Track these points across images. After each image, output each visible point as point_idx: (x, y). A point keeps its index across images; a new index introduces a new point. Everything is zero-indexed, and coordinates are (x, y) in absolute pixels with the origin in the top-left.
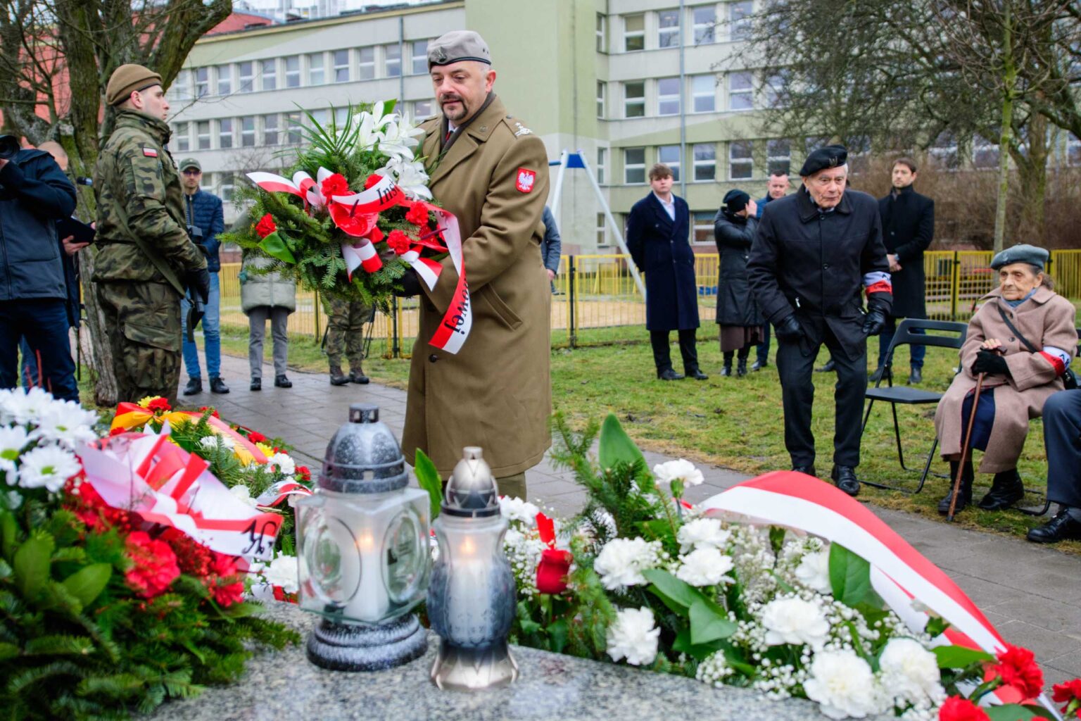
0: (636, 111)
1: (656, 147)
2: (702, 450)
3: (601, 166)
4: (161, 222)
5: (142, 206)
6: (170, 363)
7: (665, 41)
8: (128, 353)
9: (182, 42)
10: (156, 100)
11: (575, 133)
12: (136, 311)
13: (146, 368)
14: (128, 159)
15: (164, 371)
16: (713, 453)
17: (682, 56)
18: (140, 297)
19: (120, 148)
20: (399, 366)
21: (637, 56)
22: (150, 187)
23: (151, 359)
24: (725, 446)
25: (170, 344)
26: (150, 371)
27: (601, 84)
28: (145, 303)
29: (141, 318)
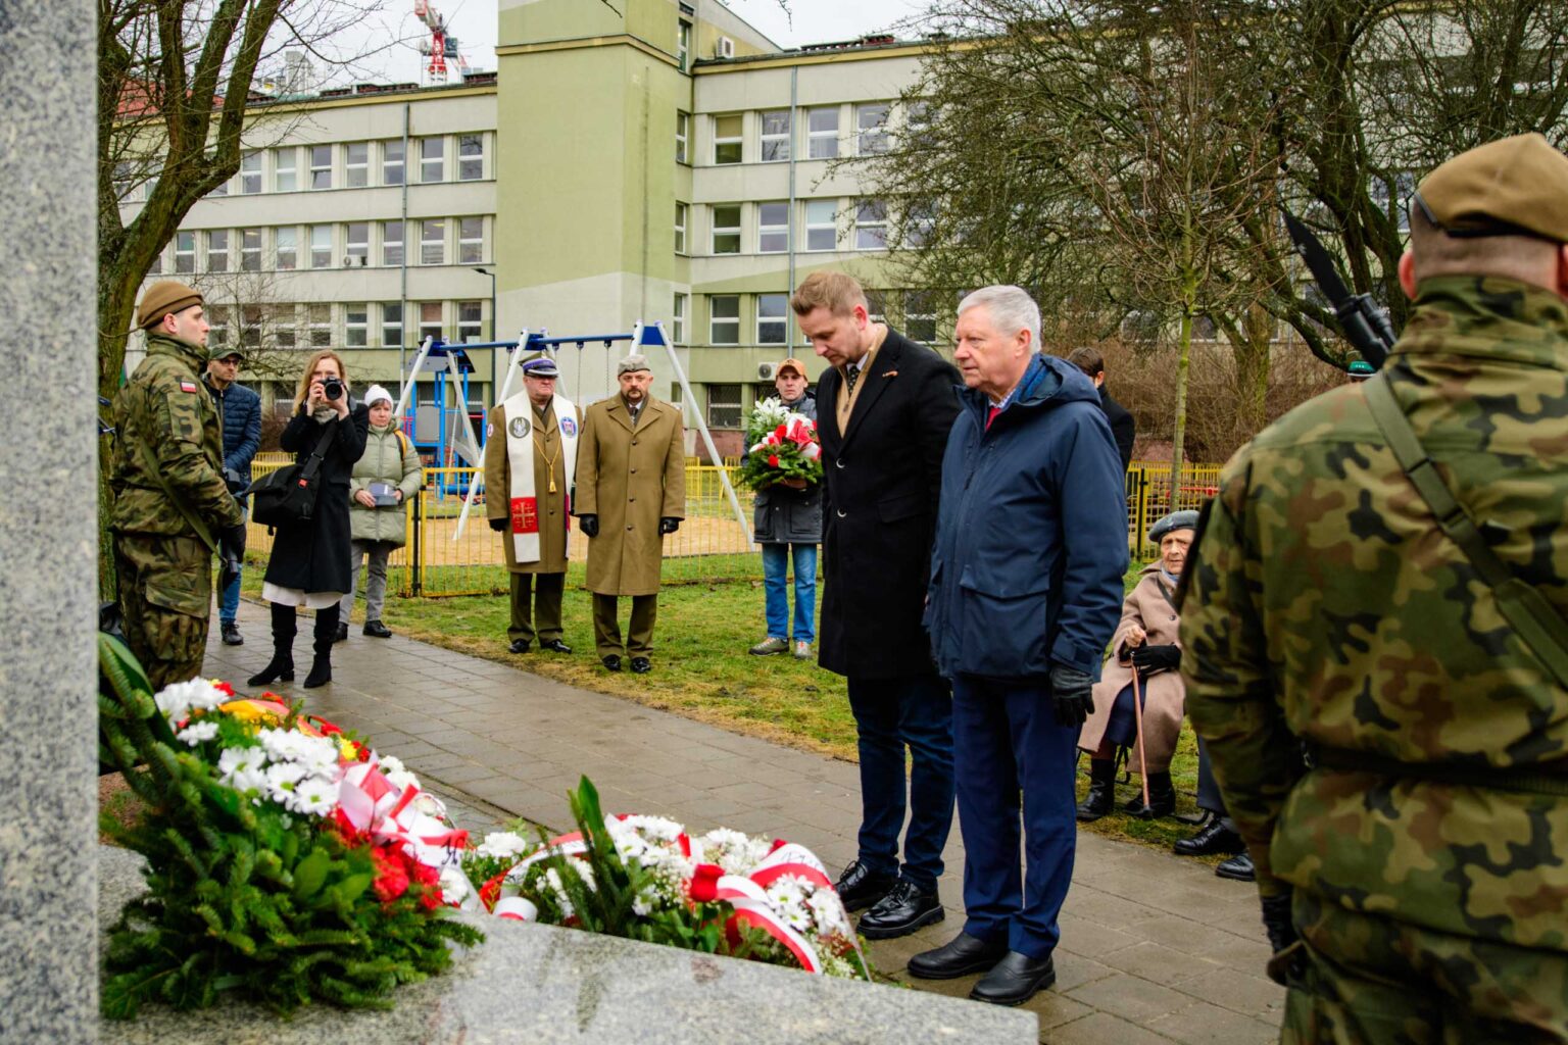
0: (730, 244)
1: (754, 295)
2: (813, 736)
3: (678, 319)
4: (197, 469)
5: (177, 449)
6: (196, 630)
7: (770, 153)
8: (148, 619)
9: (176, 205)
10: (194, 323)
11: (645, 273)
12: (161, 570)
13: (169, 638)
14: (163, 394)
15: (189, 640)
16: (825, 740)
17: (792, 173)
18: (165, 553)
19: (153, 380)
20: (421, 609)
21: (731, 172)
22: (187, 429)
23: (175, 626)
24: (842, 731)
25: (197, 609)
26: (173, 640)
27: (681, 207)
28: (171, 561)
29: (164, 579)
